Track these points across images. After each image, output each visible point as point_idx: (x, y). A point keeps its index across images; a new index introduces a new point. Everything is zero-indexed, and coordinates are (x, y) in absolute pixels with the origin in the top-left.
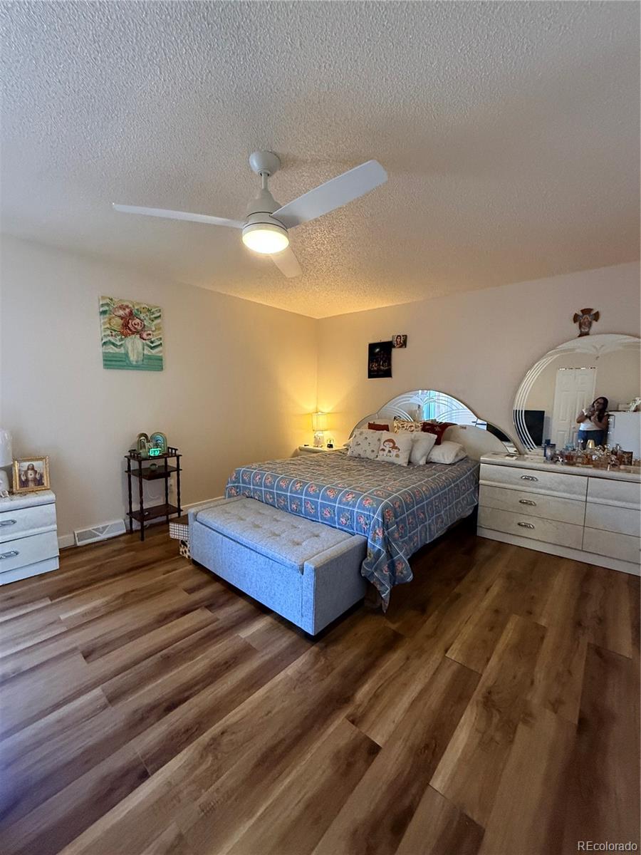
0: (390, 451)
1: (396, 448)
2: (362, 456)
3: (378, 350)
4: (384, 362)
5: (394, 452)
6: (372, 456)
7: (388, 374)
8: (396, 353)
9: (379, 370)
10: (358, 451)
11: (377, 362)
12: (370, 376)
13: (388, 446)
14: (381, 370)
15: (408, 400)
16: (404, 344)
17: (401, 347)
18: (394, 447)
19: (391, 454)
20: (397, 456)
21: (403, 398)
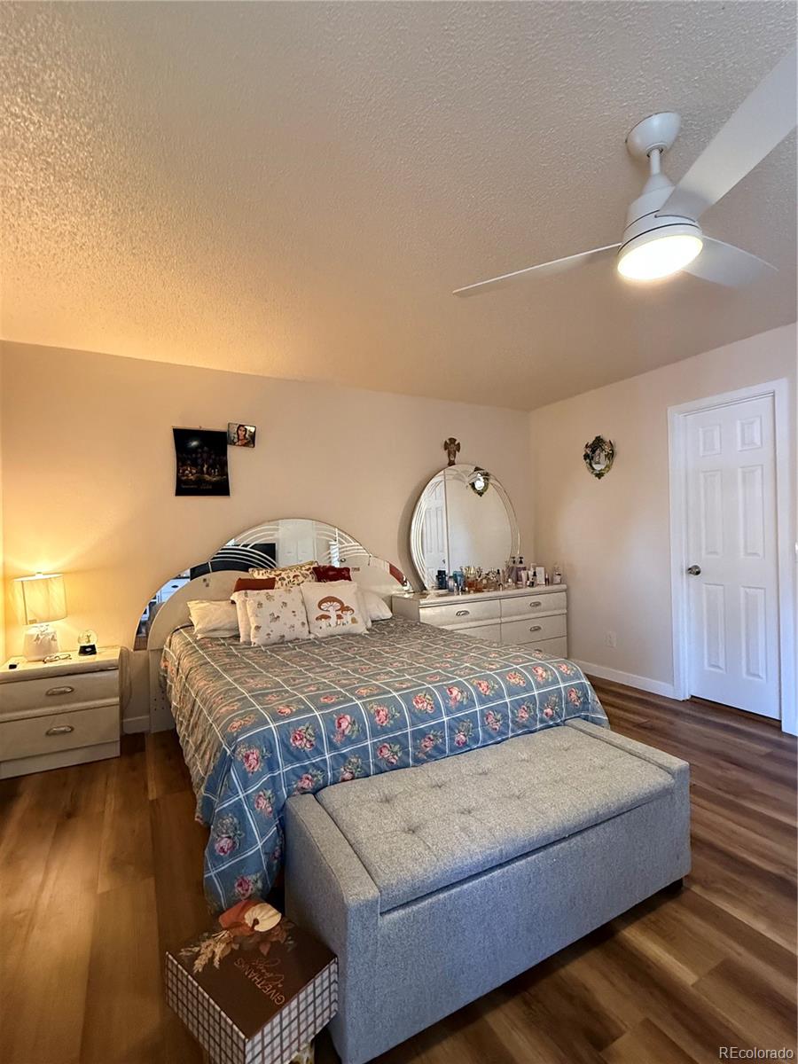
0: (339, 617)
1: (348, 609)
2: (287, 638)
3: (194, 443)
4: (212, 466)
5: (347, 617)
6: (303, 633)
7: (222, 489)
8: (235, 455)
9: (200, 481)
10: (277, 630)
11: (194, 464)
12: (180, 491)
13: (332, 609)
14: (205, 481)
15: (272, 535)
16: (250, 441)
17: (245, 445)
18: (344, 608)
19: (344, 621)
20: (354, 621)
21: (261, 531)
